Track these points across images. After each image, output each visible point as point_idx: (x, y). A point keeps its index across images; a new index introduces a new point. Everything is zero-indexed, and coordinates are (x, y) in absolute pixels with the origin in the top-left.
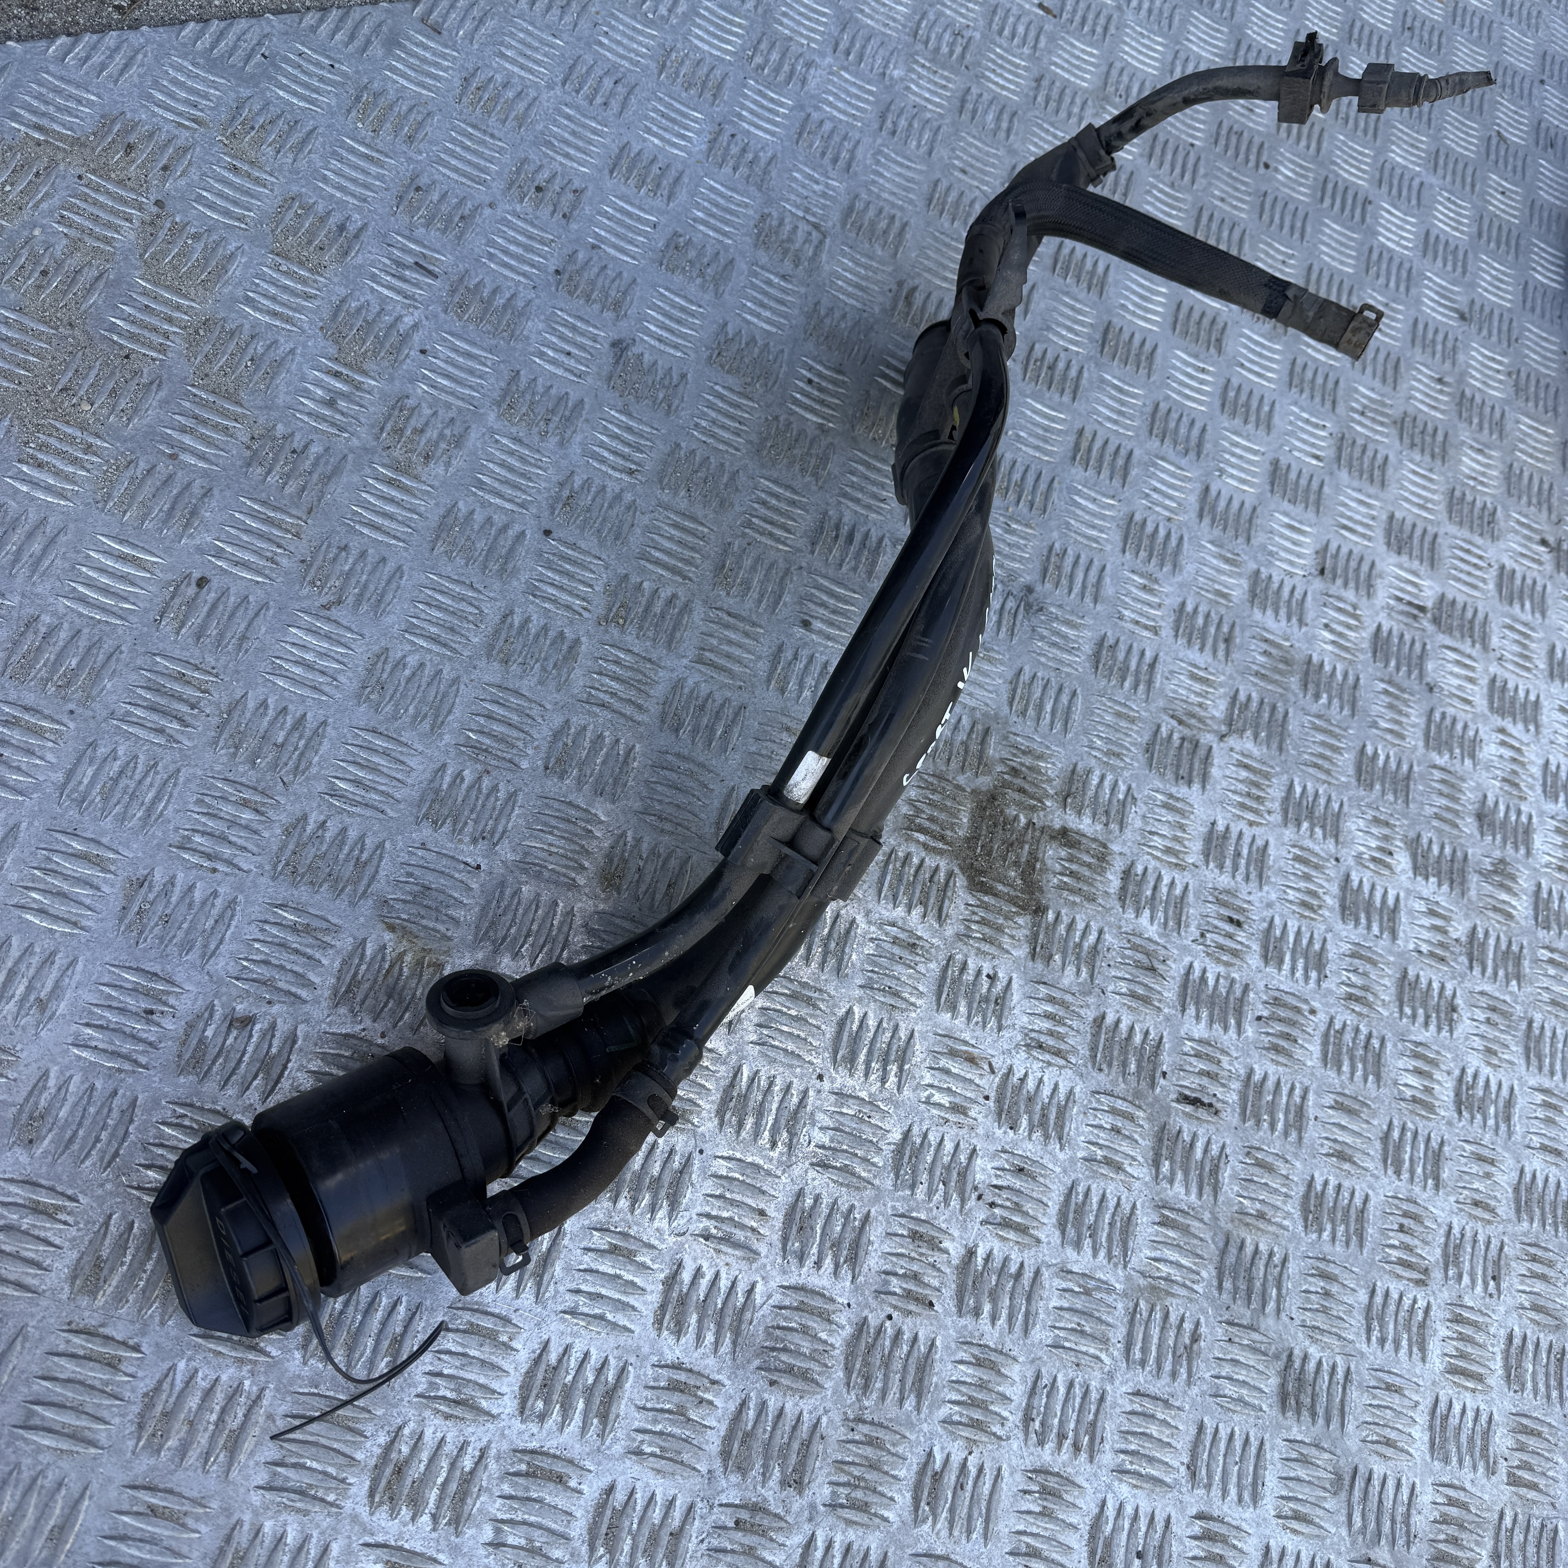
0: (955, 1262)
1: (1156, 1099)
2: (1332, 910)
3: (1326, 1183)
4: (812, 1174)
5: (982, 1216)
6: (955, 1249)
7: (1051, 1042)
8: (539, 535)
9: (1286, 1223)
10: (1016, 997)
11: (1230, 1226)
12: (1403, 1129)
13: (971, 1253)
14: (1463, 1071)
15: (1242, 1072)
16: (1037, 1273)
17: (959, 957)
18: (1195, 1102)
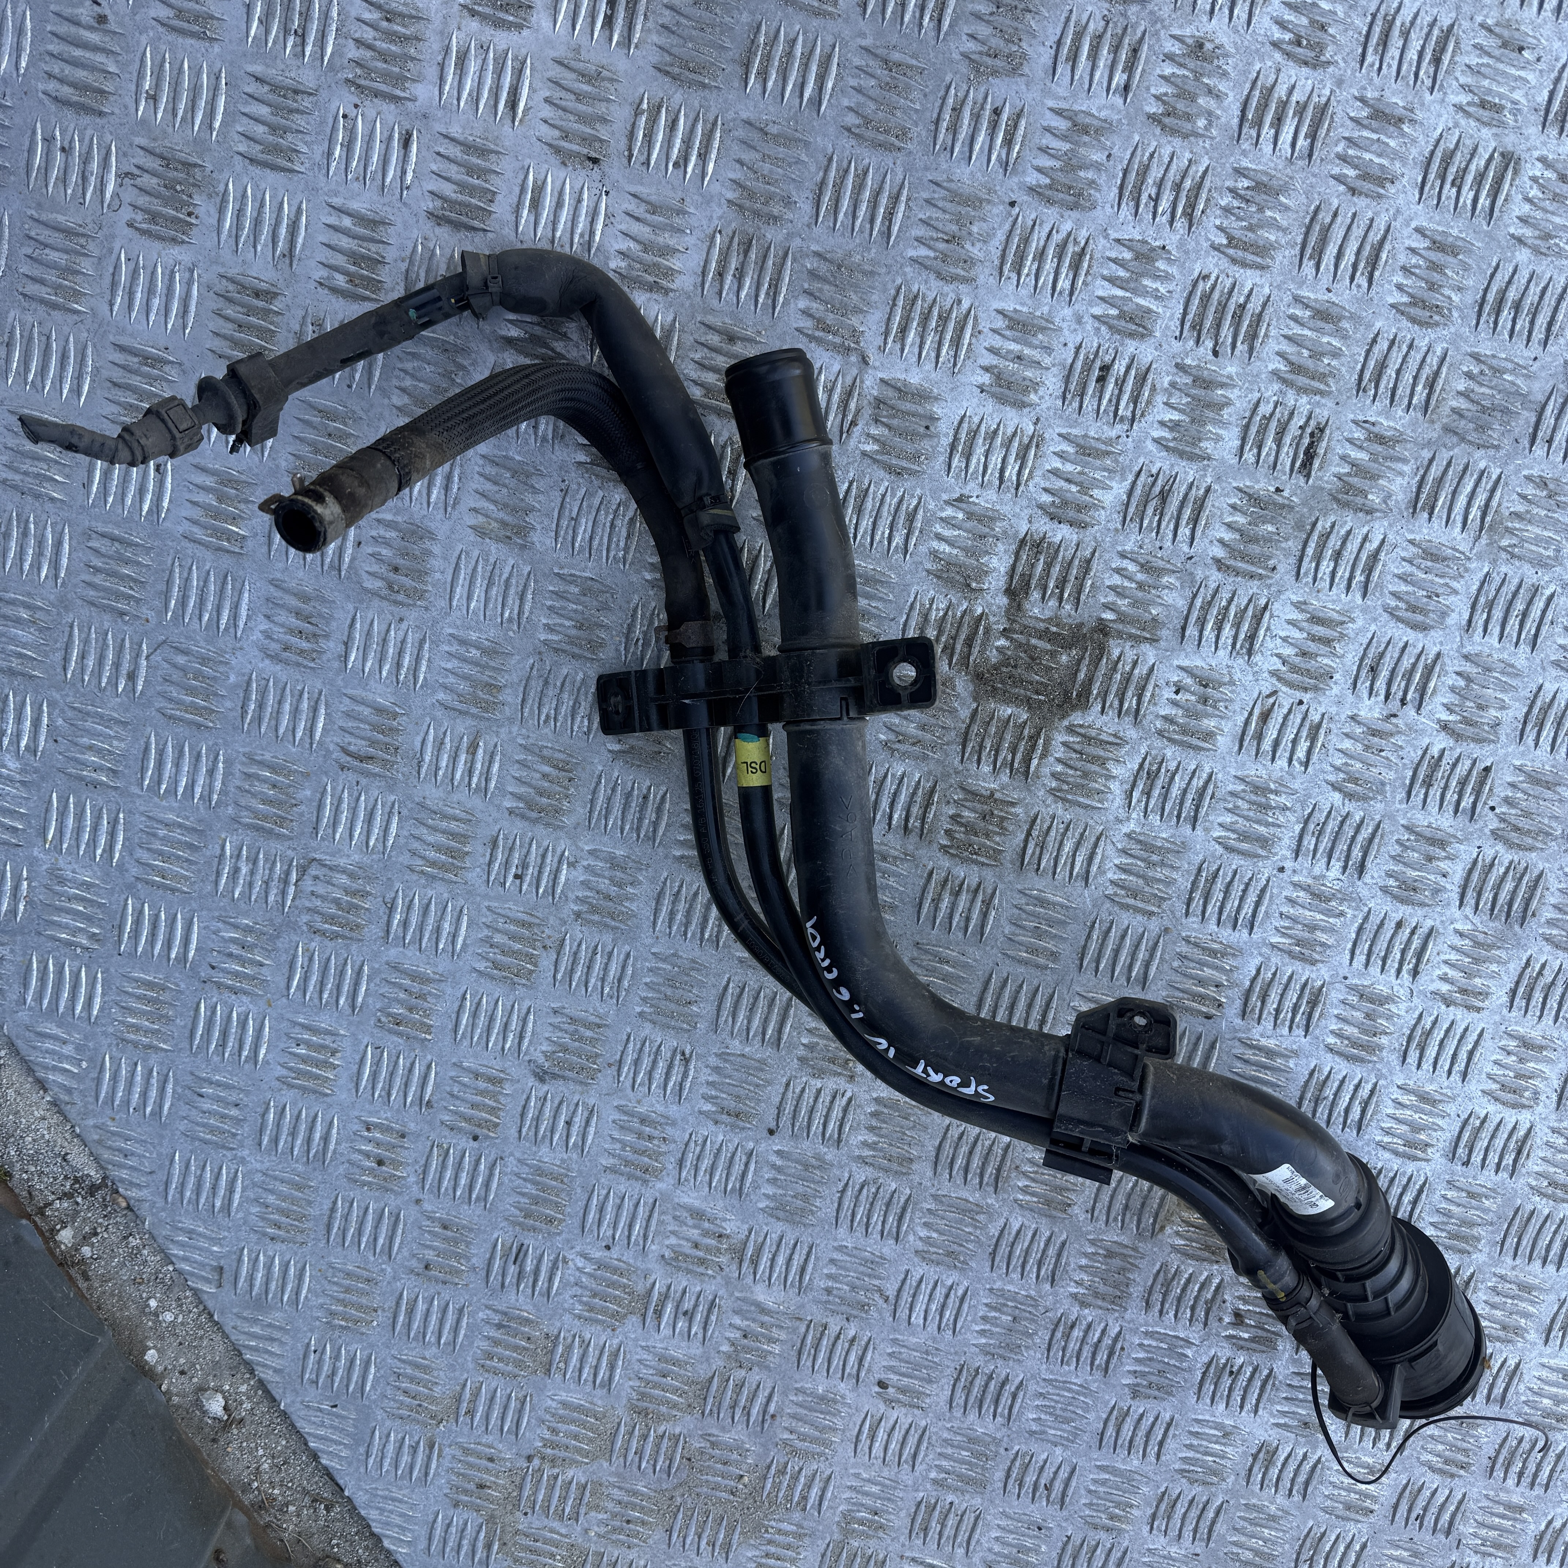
0: (1451, 743)
1: (1304, 503)
2: (1079, 224)
3: (1400, 287)
4: (1367, 878)
5: (1413, 713)
6: (1440, 742)
7: (1245, 627)
8: (776, 1138)
9: (1439, 351)
10: (1199, 663)
11: (1437, 426)
12: (1343, 158)
13: (1445, 727)
14: (1275, 45)
15: (1276, 386)
16: (1466, 657)
17: (1159, 724)
18: (1310, 455)
